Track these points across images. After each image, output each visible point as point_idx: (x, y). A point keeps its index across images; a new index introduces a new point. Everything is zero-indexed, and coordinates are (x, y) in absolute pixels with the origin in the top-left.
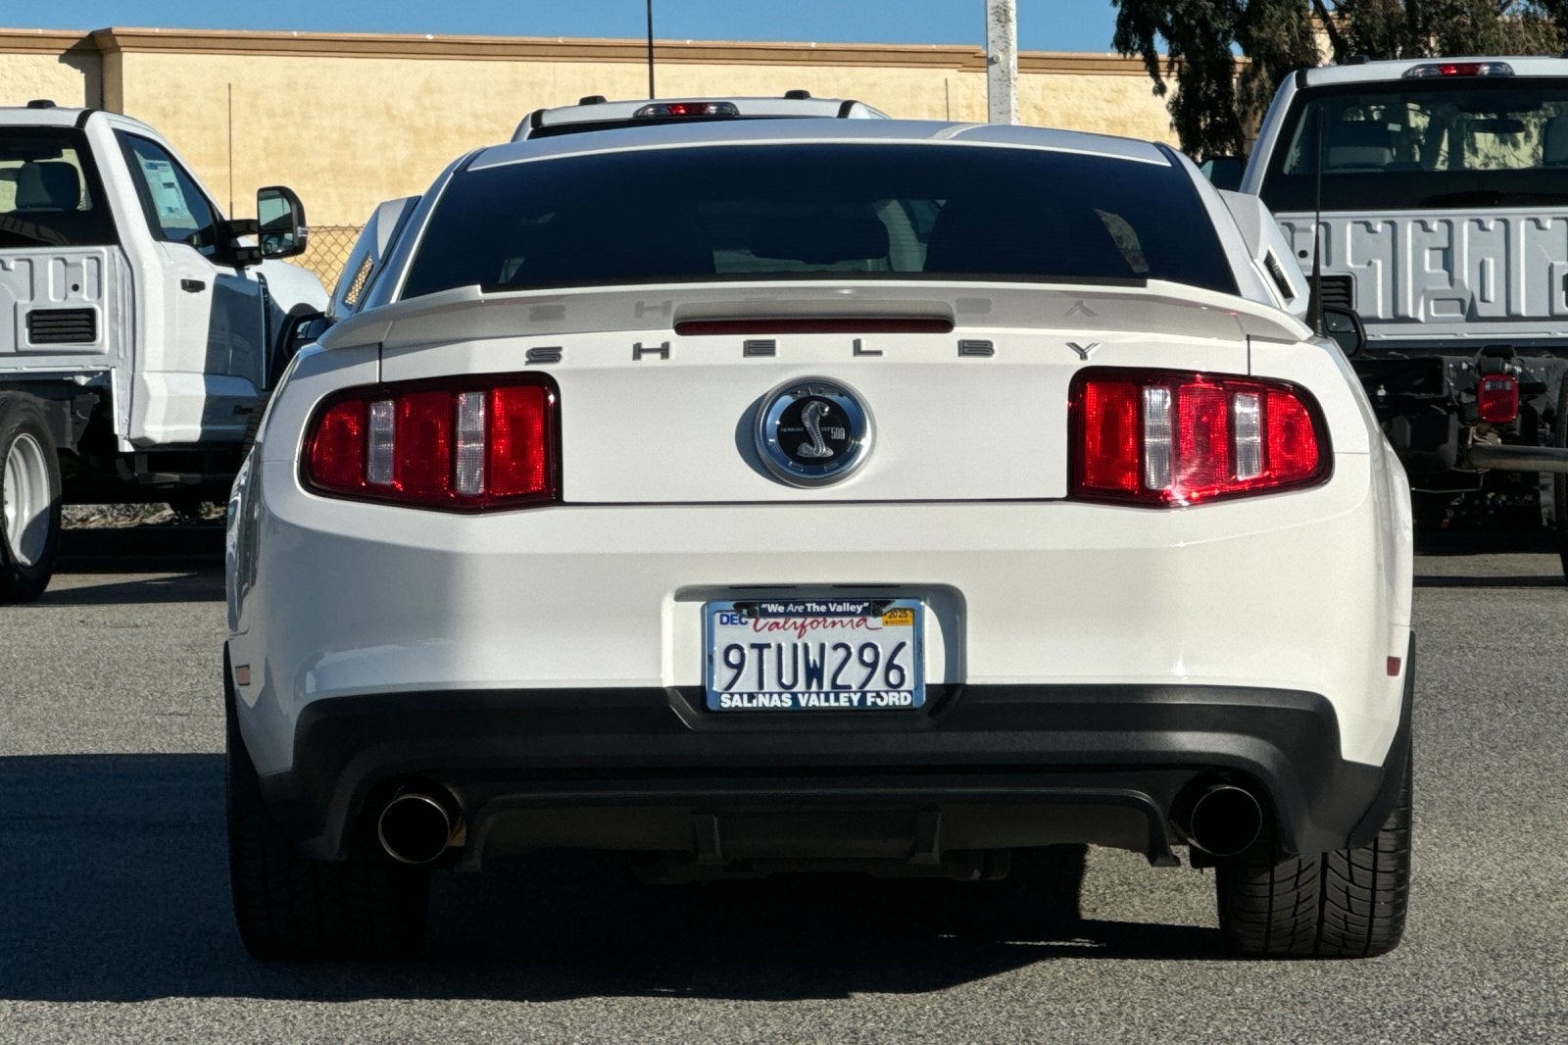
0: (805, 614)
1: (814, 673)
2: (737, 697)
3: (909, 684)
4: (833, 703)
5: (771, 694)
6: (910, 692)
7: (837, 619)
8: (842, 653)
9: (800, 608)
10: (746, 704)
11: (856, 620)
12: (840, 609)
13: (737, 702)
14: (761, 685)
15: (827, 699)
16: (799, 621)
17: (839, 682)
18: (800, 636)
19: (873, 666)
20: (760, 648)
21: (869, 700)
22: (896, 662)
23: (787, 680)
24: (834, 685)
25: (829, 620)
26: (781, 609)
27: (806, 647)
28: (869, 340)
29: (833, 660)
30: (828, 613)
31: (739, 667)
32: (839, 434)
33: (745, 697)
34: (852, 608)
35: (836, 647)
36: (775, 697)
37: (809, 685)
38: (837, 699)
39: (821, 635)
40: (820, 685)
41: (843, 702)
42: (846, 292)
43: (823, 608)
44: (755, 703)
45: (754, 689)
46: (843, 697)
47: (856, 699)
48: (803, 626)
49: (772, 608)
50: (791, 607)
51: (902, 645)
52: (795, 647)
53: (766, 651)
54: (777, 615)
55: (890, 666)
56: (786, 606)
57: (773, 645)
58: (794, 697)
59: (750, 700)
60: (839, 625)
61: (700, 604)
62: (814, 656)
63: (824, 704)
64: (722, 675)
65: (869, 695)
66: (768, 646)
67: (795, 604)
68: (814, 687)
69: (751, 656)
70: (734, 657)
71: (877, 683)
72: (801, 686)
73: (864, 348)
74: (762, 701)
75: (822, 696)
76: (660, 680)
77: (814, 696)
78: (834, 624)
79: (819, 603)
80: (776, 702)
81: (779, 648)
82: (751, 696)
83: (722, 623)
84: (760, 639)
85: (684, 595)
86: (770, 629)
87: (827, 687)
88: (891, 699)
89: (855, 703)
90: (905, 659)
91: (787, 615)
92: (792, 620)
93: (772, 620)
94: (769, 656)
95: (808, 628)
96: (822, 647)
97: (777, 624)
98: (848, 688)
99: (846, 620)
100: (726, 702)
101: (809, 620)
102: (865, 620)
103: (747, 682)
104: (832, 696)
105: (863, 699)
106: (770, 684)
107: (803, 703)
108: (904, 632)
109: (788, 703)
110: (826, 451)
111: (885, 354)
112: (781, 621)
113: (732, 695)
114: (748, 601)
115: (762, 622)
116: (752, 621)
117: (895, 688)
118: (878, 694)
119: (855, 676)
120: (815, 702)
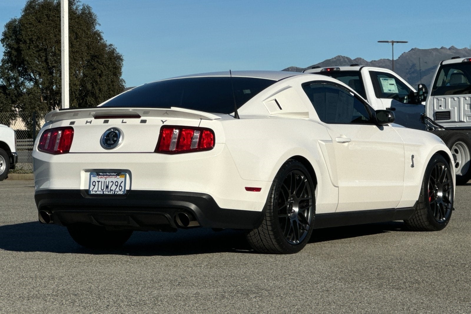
0: (106, 175)
1: (107, 187)
2: (94, 192)
3: (123, 190)
5: (99, 191)
6: (123, 191)
7: (112, 176)
8: (112, 183)
9: (105, 174)
10: (95, 193)
11: (115, 176)
12: (112, 174)
13: (94, 193)
14: (98, 189)
15: (109, 193)
16: (105, 176)
17: (111, 189)
18: (105, 180)
19: (117, 186)
20: (98, 182)
21: (116, 193)
22: (121, 185)
23: (102, 189)
24: (110, 190)
25: (111, 176)
26: (102, 174)
27: (106, 182)
28: (125, 120)
29: (111, 184)
30: (110, 175)
31: (95, 186)
32: (115, 139)
33: (95, 192)
34: (114, 174)
35: (111, 182)
36: (100, 192)
37: (106, 190)
38: (110, 193)
39: (109, 179)
40: (108, 190)
41: (111, 193)
42: (131, 110)
43: (109, 174)
44: (96, 193)
45: (97, 190)
46: (111, 192)
47: (113, 192)
48: (106, 178)
49: (101, 174)
50: (104, 174)
51: (122, 182)
52: (104, 182)
53: (99, 182)
54: (101, 175)
55: (120, 186)
56: (103, 173)
57: (101, 181)
59: (96, 192)
60: (112, 178)
61: (89, 173)
62: (107, 184)
63: (108, 193)
64: (92, 187)
65: (116, 192)
66: (100, 181)
67: (105, 173)
68: (107, 190)
69: (97, 183)
70: (94, 183)
71: (118, 189)
72: (105, 190)
73: (124, 121)
74: (98, 193)
75: (108, 192)
76: (80, 188)
77: (106, 192)
78: (111, 177)
79: (109, 173)
80: (100, 193)
81: (102, 182)
82: (96, 191)
83: (93, 177)
84: (98, 180)
85: (87, 171)
86: (101, 178)
87: (109, 190)
88: (120, 193)
89: (113, 193)
90: (123, 185)
91: (104, 175)
92: (104, 176)
93: (101, 176)
94: (100, 183)
95: (107, 178)
96: (109, 182)
97: (102, 177)
98: (113, 190)
99: (113, 176)
100: (92, 193)
101: (107, 176)
102: (117, 177)
103: (96, 189)
104: (109, 192)
105: (115, 193)
106: (100, 189)
107: (104, 193)
108: (123, 179)
109: (102, 193)
110: (112, 142)
111: (127, 123)
112: (102, 176)
113: (93, 191)
114: (97, 172)
115: (99, 177)
116: (97, 176)
117: (120, 190)
118: (117, 192)
119: (114, 188)
120: (106, 193)
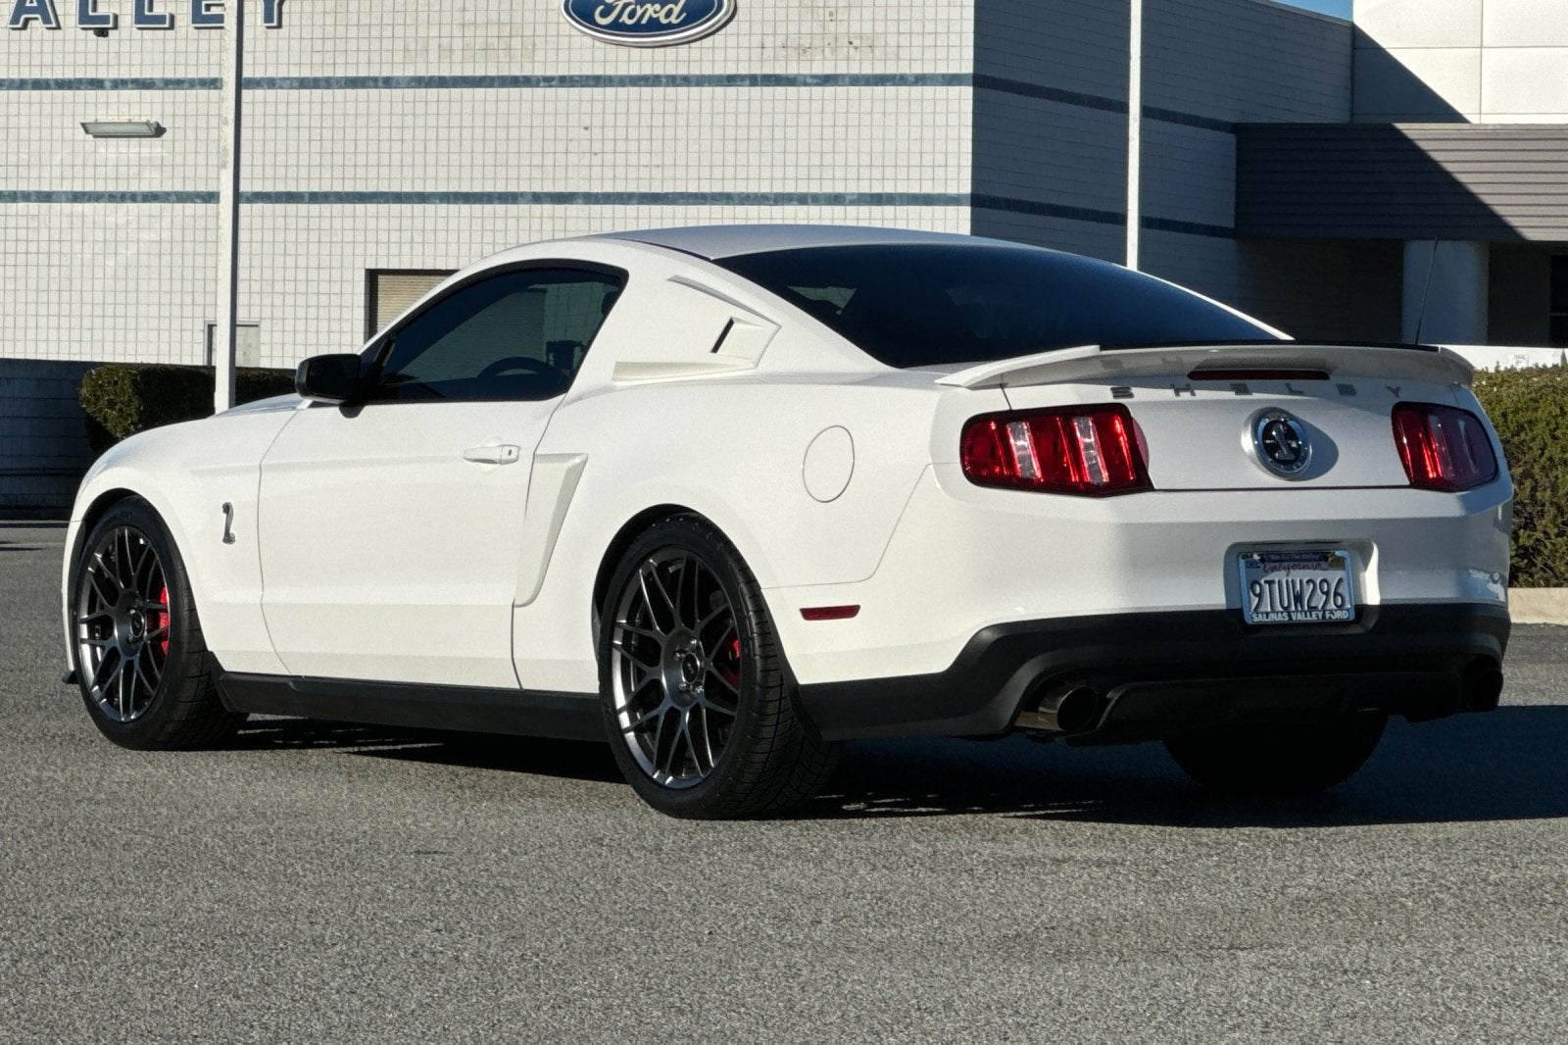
0: (1289, 561)
1: (1298, 598)
2: (1261, 615)
3: (1348, 606)
4: (1309, 618)
5: (1278, 613)
6: (1348, 610)
7: (1306, 565)
8: (1311, 585)
9: (1287, 557)
10: (1266, 620)
11: (1315, 565)
12: (1307, 557)
13: (1261, 618)
14: (1272, 608)
15: (1306, 616)
16: (1287, 566)
17: (1313, 605)
18: (1289, 576)
19: (1328, 594)
21: (1327, 616)
22: (1339, 591)
23: (1286, 604)
24: (1309, 607)
25: (1303, 565)
26: (1276, 558)
27: (1293, 581)
29: (1307, 590)
30: (1302, 561)
31: (1260, 596)
32: (1294, 444)
33: (1265, 615)
34: (1312, 557)
35: (1308, 583)
36: (1280, 614)
37: (1297, 607)
38: (1311, 616)
39: (1300, 575)
40: (1302, 606)
41: (1314, 617)
43: (1297, 557)
44: (1270, 619)
45: (1269, 610)
46: (1314, 614)
47: (1320, 615)
48: (1290, 569)
49: (1271, 557)
50: (1282, 557)
51: (1340, 581)
52: (1287, 582)
53: (1273, 584)
54: (1276, 562)
55: (1337, 594)
56: (1280, 556)
57: (1276, 581)
58: (1289, 616)
59: (1268, 617)
60: (1308, 569)
62: (1297, 588)
63: (1304, 619)
64: (1253, 600)
65: (1326, 613)
66: (1274, 582)
67: (1284, 554)
68: (1300, 609)
69: (1267, 587)
70: (1257, 589)
71: (1331, 606)
72: (1293, 608)
74: (1273, 617)
75: (1304, 614)
77: (1299, 614)
78: (1305, 567)
79: (1295, 554)
80: (1280, 618)
81: (1280, 583)
82: (1268, 615)
84: (1269, 577)
86: (1274, 571)
87: (1306, 608)
88: (1339, 615)
89: (1320, 618)
90: (1343, 590)
91: (1280, 562)
92: (1284, 565)
93: (1273, 565)
94: (1276, 589)
95: (1293, 571)
96: (1301, 581)
97: (1277, 569)
98: (1315, 608)
100: (1258, 619)
101: (1291, 565)
102: (1320, 566)
103: (1265, 606)
104: (1308, 614)
105: (1324, 616)
106: (1277, 607)
107: (1293, 619)
108: (1340, 573)
109: (1286, 618)
110: (1289, 455)
112: (1277, 564)
113: (1258, 614)
116: (1263, 565)
117: (1340, 607)
118: (1331, 612)
119: (1319, 600)
120: (1299, 617)
